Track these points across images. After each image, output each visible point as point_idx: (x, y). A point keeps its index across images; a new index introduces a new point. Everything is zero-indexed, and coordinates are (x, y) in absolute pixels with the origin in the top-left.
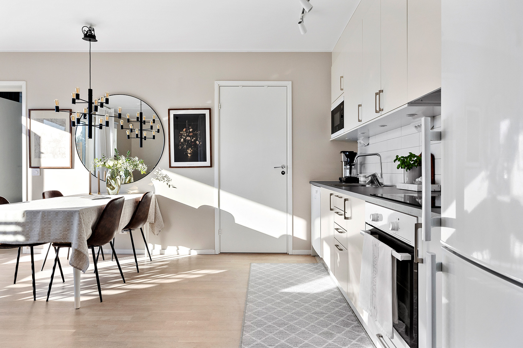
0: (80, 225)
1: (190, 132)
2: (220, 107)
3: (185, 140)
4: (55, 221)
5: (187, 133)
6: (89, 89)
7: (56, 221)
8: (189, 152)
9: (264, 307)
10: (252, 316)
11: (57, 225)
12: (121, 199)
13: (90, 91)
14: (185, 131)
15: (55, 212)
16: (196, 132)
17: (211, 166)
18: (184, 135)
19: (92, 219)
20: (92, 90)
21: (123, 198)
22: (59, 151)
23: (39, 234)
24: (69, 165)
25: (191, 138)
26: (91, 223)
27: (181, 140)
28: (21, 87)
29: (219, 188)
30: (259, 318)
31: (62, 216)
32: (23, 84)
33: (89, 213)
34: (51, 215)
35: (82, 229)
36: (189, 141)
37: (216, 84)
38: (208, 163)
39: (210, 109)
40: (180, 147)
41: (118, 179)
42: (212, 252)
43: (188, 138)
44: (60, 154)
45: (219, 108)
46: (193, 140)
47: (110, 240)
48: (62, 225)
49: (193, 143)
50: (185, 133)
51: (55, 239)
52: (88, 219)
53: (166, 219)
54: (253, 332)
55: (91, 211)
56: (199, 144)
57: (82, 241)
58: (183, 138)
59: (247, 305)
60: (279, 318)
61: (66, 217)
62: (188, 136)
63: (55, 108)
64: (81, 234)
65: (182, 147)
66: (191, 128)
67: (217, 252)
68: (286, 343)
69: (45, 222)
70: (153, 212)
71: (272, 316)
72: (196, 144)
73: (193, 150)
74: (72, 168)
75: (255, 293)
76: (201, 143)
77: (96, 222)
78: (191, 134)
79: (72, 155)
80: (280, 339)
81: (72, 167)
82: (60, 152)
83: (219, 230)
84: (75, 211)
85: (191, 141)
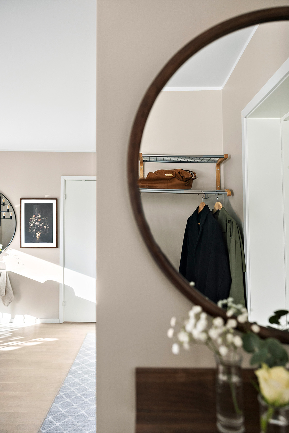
1: (39, 218)
2: (65, 197)
3: (34, 225)
5: (36, 219)
8: (38, 235)
9: (81, 378)
10: (67, 387)
14: (35, 217)
16: (44, 218)
17: (57, 247)
18: (33, 221)
25: (39, 223)
27: (31, 225)
29: (64, 266)
30: (72, 390)
36: (37, 225)
37: (63, 178)
38: (54, 245)
39: (57, 199)
40: (30, 231)
42: (56, 321)
43: (37, 223)
45: (65, 199)
46: (41, 225)
49: (41, 228)
50: (34, 219)
53: (16, 292)
54: (62, 403)
56: (46, 229)
58: (32, 223)
59: (67, 376)
60: (89, 389)
62: (36, 221)
65: (32, 231)
66: (39, 215)
67: (62, 322)
68: (85, 413)
70: (4, 287)
71: (84, 387)
72: (44, 228)
73: (41, 233)
75: (79, 364)
76: (48, 228)
78: (40, 220)
80: (81, 409)
83: (63, 302)
85: (40, 226)
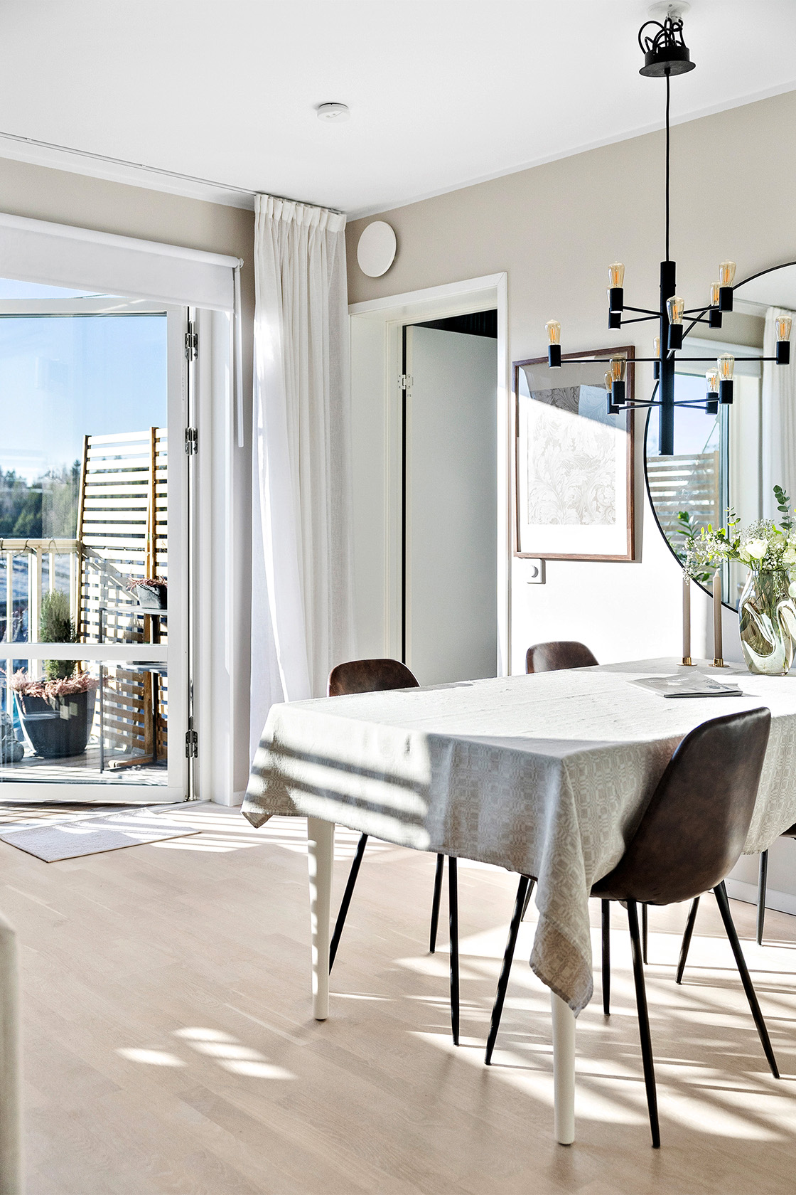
0: (563, 819)
4: (490, 785)
6: (663, 264)
7: (493, 787)
11: (495, 801)
12: (748, 718)
13: (668, 271)
15: (490, 753)
19: (618, 796)
20: (674, 263)
21: (764, 714)
22: (596, 499)
23: (445, 823)
24: (623, 549)
26: (615, 813)
28: (493, 293)
31: (511, 770)
32: (499, 280)
33: (608, 771)
34: (480, 763)
35: (569, 839)
41: (785, 612)
44: (598, 509)
47: (716, 879)
48: (511, 805)
51: (489, 853)
52: (604, 795)
55: (613, 762)
57: (565, 890)
61: (522, 778)
63: (547, 353)
64: (563, 858)
69: (461, 782)
74: (633, 558)
77: (641, 806)
79: (633, 514)
81: (635, 554)
82: (597, 501)
84: (552, 761)
